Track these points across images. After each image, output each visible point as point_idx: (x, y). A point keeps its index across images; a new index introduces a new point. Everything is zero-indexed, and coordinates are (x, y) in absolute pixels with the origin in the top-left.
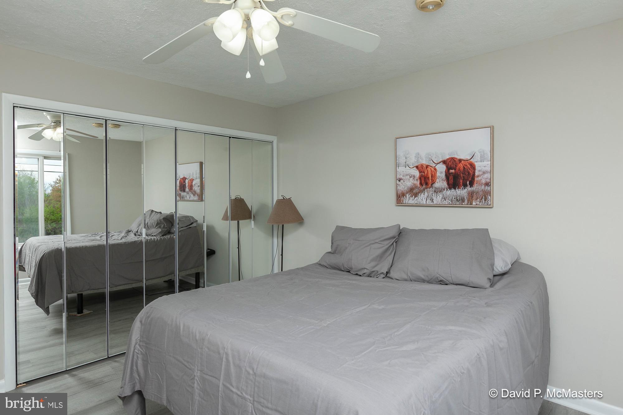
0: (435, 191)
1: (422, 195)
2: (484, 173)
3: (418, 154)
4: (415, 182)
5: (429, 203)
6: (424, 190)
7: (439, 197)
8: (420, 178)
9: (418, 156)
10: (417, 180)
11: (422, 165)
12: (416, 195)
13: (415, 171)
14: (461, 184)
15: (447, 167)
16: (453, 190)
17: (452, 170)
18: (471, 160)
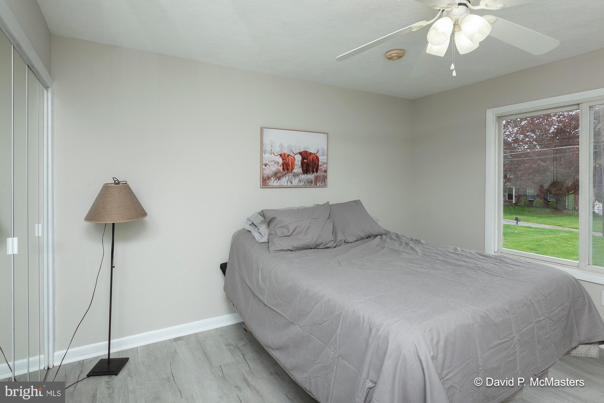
0: (294, 176)
1: (284, 178)
2: (324, 164)
3: (282, 145)
4: (279, 167)
5: (289, 185)
6: (286, 174)
7: (296, 180)
8: (283, 165)
9: (281, 146)
10: (280, 166)
11: (284, 154)
12: (279, 178)
13: (279, 158)
14: (311, 170)
15: (302, 157)
16: (306, 175)
17: (305, 160)
18: (317, 154)
